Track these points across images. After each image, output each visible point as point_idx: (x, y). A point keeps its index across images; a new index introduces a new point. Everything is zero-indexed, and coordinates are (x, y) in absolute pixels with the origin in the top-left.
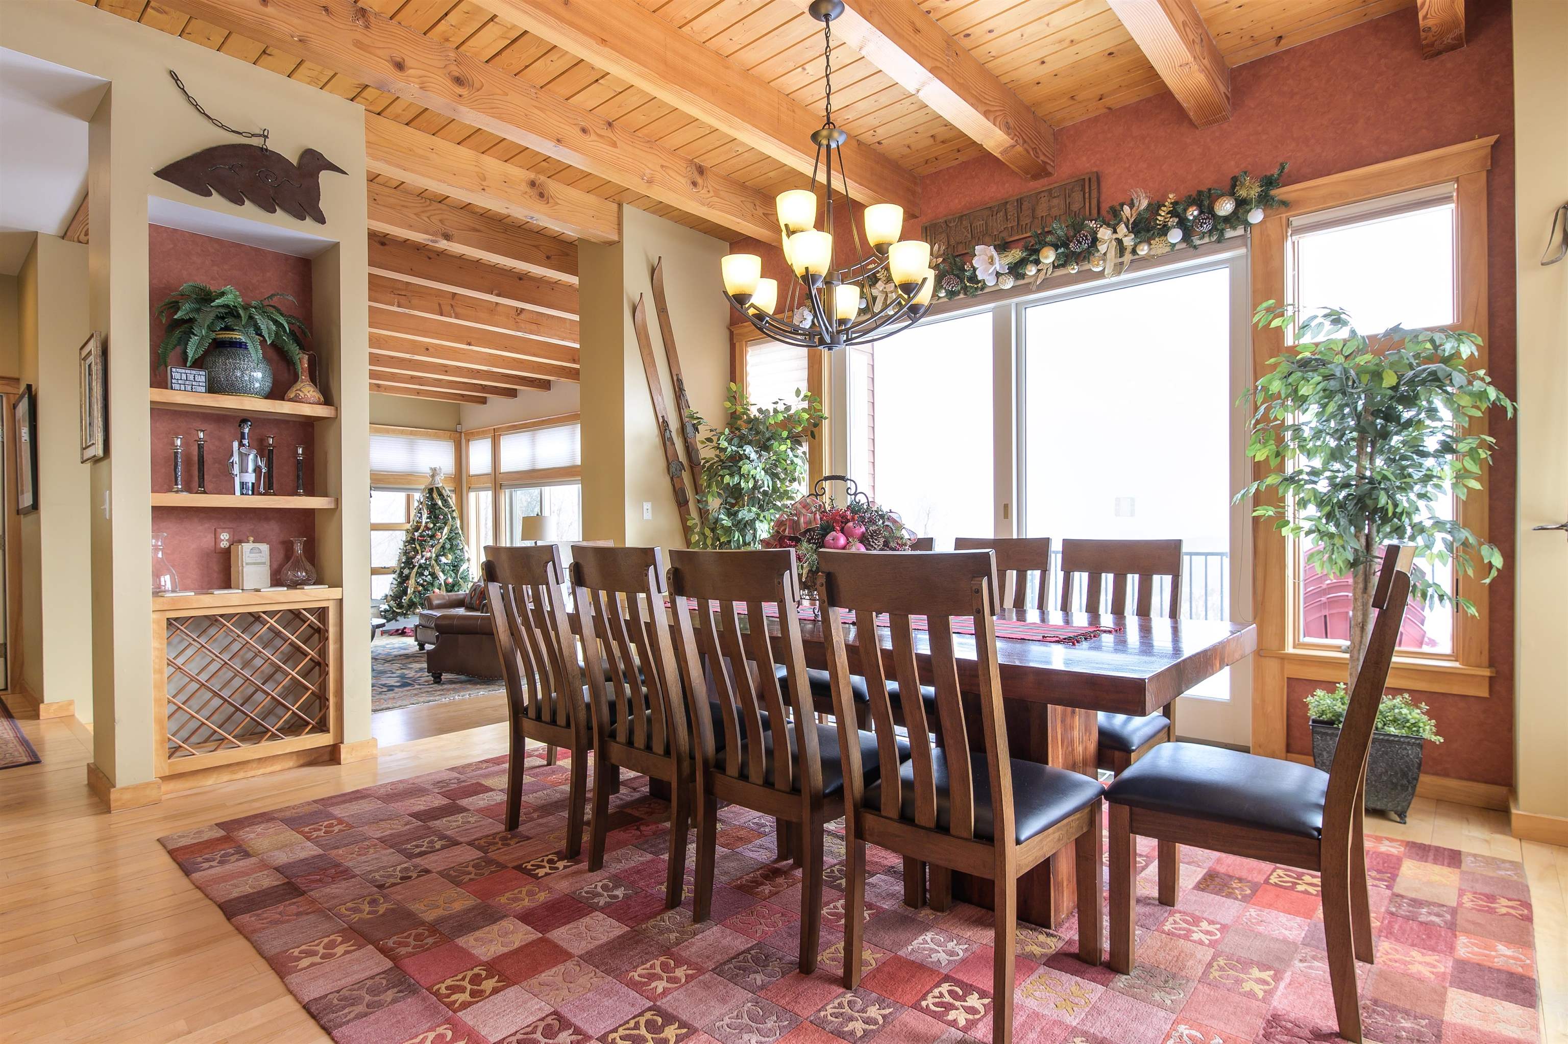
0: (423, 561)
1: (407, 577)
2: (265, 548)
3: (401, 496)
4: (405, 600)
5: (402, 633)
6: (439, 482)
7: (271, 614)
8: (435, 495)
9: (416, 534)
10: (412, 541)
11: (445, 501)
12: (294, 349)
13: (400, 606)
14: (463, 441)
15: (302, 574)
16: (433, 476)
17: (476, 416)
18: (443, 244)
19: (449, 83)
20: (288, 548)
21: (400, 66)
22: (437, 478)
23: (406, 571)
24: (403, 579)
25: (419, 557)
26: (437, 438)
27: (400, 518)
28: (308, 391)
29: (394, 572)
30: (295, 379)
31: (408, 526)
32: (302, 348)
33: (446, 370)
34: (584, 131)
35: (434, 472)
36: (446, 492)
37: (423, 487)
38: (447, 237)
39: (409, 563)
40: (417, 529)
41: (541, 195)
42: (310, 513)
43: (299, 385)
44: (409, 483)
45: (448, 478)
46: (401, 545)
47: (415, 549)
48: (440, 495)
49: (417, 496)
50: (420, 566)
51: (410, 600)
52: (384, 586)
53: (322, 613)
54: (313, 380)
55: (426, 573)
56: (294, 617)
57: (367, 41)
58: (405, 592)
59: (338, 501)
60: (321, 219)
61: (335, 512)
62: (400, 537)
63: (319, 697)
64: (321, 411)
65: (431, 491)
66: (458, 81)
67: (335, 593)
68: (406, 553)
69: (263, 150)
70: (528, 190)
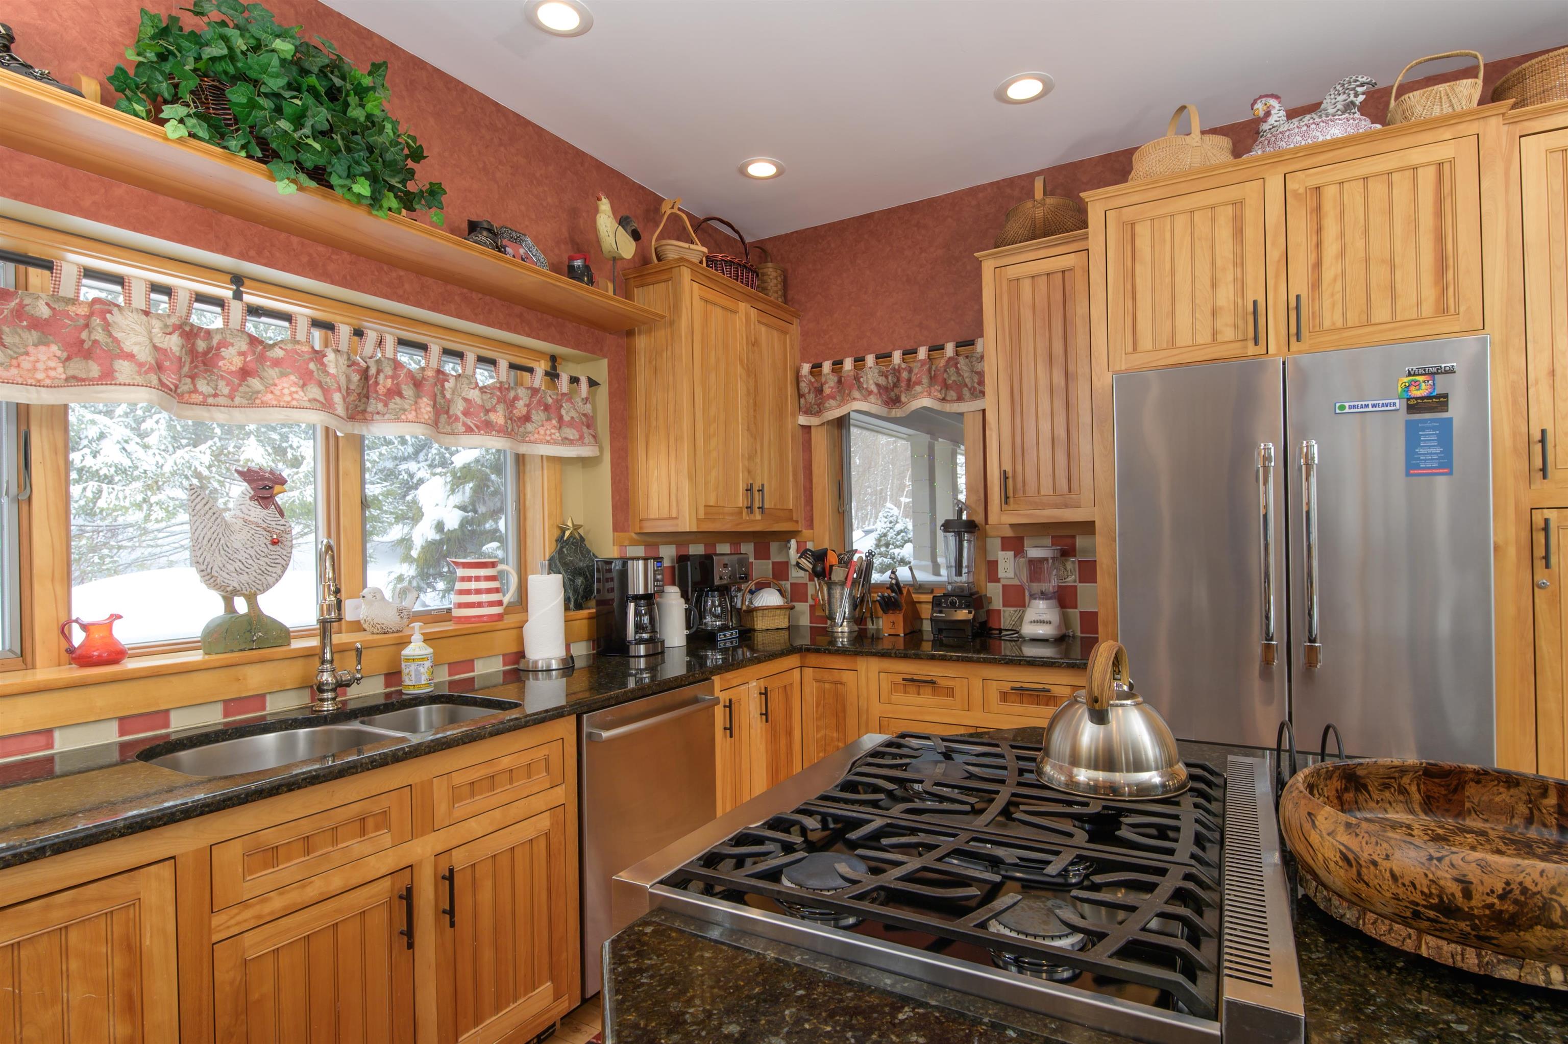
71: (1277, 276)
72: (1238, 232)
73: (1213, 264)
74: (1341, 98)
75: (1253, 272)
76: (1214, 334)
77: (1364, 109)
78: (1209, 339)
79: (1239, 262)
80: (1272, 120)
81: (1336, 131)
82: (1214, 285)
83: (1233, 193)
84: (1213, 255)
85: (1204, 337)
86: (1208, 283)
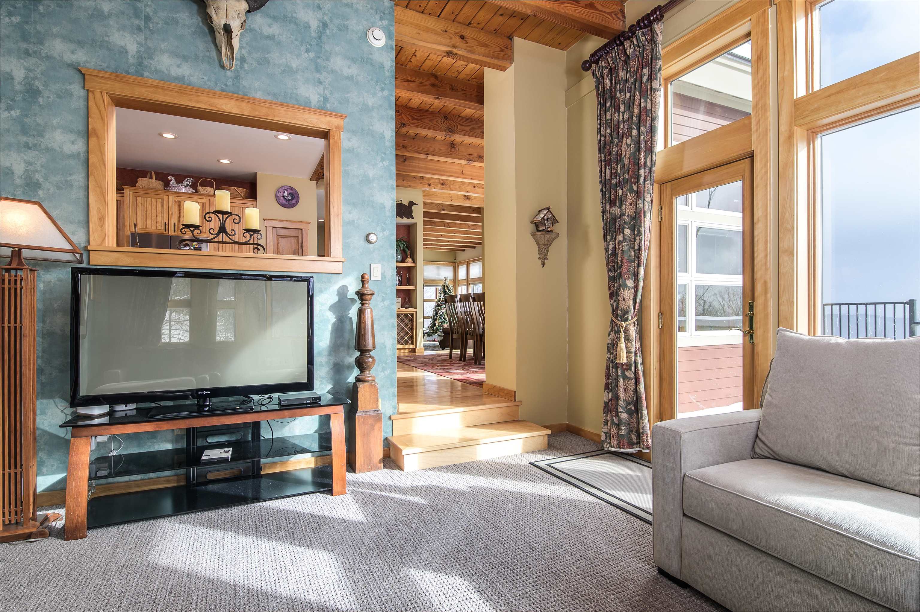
0: (441, 314)
1: (436, 319)
2: (400, 299)
3: (434, 289)
4: (435, 328)
5: (434, 341)
6: (447, 283)
7: (402, 314)
8: (446, 288)
9: (439, 303)
10: (437, 306)
11: (449, 290)
12: (407, 250)
13: (433, 330)
14: (457, 266)
15: (408, 306)
16: (445, 281)
17: (462, 256)
18: (443, 212)
19: (440, 186)
20: (405, 299)
21: (430, 185)
22: (447, 281)
23: (435, 317)
24: (434, 320)
25: (440, 312)
26: (447, 265)
27: (434, 297)
28: (409, 260)
29: (431, 318)
30: (407, 257)
31: (436, 300)
32: (409, 250)
33: (449, 241)
34: (474, 187)
35: (446, 279)
36: (450, 287)
37: (442, 285)
38: (444, 210)
39: (436, 314)
40: (439, 301)
41: (468, 198)
42: (409, 290)
43: (408, 259)
44: (437, 284)
45: (450, 281)
46: (434, 307)
47: (438, 309)
48: (448, 288)
49: (440, 288)
50: (440, 315)
51: (437, 328)
52: (428, 323)
53: (412, 315)
54: (411, 257)
55: (442, 318)
56: (406, 316)
57: (423, 182)
58: (435, 325)
59: (416, 287)
60: (413, 218)
61: (415, 290)
62: (434, 304)
63: (411, 337)
64: (412, 265)
65: (444, 286)
66: (442, 184)
67: (415, 310)
68: (435, 310)
69: (401, 204)
70: (464, 198)
71: (171, 217)
72: (162, 206)
73: (157, 211)
74: (187, 182)
75: (165, 215)
76: (157, 227)
77: (191, 186)
78: (155, 228)
79: (162, 212)
80: (172, 182)
81: (184, 190)
82: (157, 216)
83: (162, 197)
84: (157, 210)
85: (154, 227)
86: (155, 215)
